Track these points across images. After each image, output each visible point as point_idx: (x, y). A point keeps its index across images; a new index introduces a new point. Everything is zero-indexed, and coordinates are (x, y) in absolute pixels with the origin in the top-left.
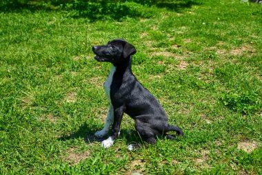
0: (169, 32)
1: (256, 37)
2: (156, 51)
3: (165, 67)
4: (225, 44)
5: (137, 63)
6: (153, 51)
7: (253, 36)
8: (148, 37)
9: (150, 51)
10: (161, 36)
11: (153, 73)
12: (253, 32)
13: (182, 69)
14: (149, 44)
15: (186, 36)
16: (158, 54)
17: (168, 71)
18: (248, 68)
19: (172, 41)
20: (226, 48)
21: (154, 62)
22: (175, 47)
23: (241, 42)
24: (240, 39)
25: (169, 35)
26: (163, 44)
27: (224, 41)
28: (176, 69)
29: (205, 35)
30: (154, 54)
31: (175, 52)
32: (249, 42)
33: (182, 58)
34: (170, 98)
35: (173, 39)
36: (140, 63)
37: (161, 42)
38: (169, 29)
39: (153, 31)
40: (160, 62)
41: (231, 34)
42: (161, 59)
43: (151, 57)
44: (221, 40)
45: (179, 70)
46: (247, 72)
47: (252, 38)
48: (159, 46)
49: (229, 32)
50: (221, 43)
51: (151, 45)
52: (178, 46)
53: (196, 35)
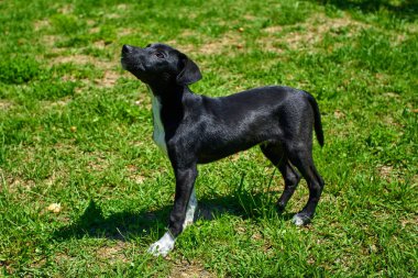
0: (89, 16)
1: (253, 18)
2: (64, 55)
3: (73, 85)
4: (194, 33)
5: (20, 79)
6: (56, 56)
7: (247, 17)
8: (50, 28)
9: (49, 56)
10: (75, 24)
11: (50, 97)
12: (247, 10)
13: (108, 85)
14: (49, 42)
15: (124, 23)
16: (65, 61)
17: (80, 91)
18: (225, 77)
19: (94, 34)
20: (194, 41)
21: (55, 75)
22: (100, 46)
23: (223, 30)
24: (222, 23)
25: (90, 22)
26: (76, 40)
27: (193, 29)
28: (96, 87)
29: (161, 20)
30: (56, 61)
31: (97, 54)
32: (237, 29)
33: (109, 66)
34: (76, 143)
35: (97, 30)
36: (26, 81)
37: (73, 36)
38: (93, 12)
39: (59, 17)
40: (66, 76)
41: (209, 15)
42: (68, 69)
43: (49, 68)
44: (187, 27)
45: (101, 88)
46: (223, 83)
47: (244, 21)
48: (71, 45)
49: (205, 12)
50: (186, 33)
51: (52, 43)
52: (106, 44)
53: (143, 20)
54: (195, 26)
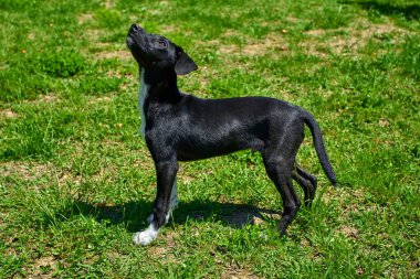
0: (135, 12)
1: (295, 20)
2: (108, 50)
3: (119, 81)
4: (236, 34)
5: (66, 73)
6: (100, 50)
7: (290, 19)
8: (93, 22)
9: (93, 51)
10: (118, 20)
11: (96, 93)
12: (290, 11)
14: (93, 35)
15: (166, 19)
16: (109, 56)
17: (125, 88)
18: (269, 80)
20: (236, 41)
21: (100, 71)
23: (266, 31)
24: (265, 24)
26: (120, 35)
27: (236, 28)
29: (203, 18)
30: (101, 56)
32: (279, 30)
34: (123, 140)
36: (72, 74)
37: (117, 32)
38: (136, 7)
39: (103, 11)
40: (111, 72)
41: (251, 15)
42: (112, 64)
43: (94, 63)
44: (230, 27)
46: (267, 86)
47: (286, 23)
48: (114, 40)
49: (247, 12)
50: (229, 33)
51: (96, 38)
53: (185, 17)
54: (237, 26)
